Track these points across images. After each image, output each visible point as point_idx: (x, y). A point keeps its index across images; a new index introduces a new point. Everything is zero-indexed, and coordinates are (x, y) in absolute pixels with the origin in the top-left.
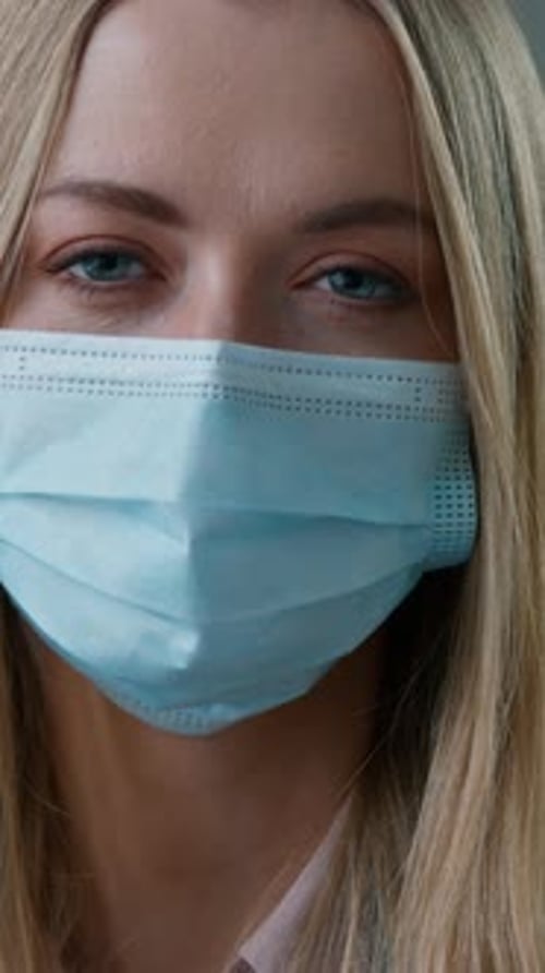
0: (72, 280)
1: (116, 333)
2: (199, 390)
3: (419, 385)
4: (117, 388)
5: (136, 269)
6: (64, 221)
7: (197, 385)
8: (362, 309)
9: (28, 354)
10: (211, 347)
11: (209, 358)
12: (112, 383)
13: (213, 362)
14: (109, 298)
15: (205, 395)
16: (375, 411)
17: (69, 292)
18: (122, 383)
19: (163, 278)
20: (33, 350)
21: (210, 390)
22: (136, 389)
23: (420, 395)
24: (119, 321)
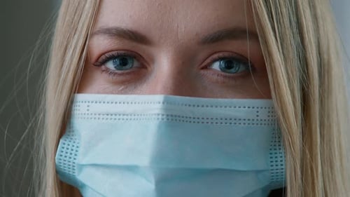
0: (107, 70)
1: (126, 93)
2: (156, 117)
3: (258, 110)
4: (125, 117)
5: (136, 64)
6: (101, 44)
7: (155, 114)
8: (233, 78)
9: (90, 104)
10: (160, 98)
11: (159, 103)
12: (124, 115)
13: (161, 104)
14: (121, 78)
15: (158, 119)
16: (238, 122)
17: (105, 75)
18: (127, 115)
19: (146, 68)
20: (92, 102)
21: (160, 117)
22: (133, 117)
23: (258, 114)
24: (127, 88)
